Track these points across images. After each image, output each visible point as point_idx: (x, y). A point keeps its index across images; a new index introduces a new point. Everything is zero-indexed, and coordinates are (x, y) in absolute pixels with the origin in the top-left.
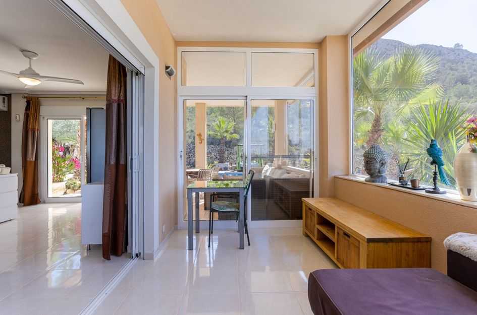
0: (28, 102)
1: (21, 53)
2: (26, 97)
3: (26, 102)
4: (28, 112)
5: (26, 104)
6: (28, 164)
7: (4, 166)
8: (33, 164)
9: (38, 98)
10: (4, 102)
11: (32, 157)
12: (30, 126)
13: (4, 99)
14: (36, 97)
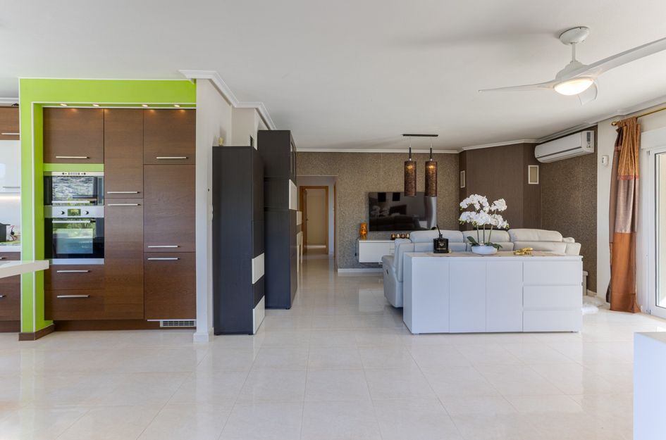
0: (620, 131)
1: (558, 42)
2: (618, 122)
3: (617, 130)
4: (619, 147)
5: (616, 134)
6: (618, 238)
7: (573, 240)
8: (627, 239)
9: (637, 118)
10: (589, 140)
11: (625, 227)
12: (622, 173)
13: (589, 135)
14: (632, 118)
